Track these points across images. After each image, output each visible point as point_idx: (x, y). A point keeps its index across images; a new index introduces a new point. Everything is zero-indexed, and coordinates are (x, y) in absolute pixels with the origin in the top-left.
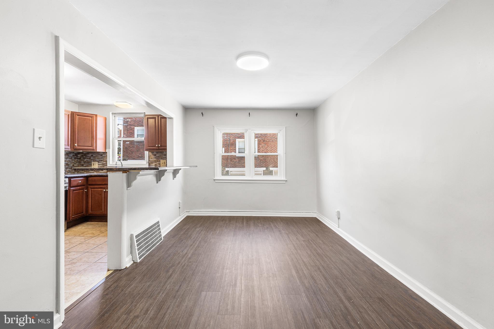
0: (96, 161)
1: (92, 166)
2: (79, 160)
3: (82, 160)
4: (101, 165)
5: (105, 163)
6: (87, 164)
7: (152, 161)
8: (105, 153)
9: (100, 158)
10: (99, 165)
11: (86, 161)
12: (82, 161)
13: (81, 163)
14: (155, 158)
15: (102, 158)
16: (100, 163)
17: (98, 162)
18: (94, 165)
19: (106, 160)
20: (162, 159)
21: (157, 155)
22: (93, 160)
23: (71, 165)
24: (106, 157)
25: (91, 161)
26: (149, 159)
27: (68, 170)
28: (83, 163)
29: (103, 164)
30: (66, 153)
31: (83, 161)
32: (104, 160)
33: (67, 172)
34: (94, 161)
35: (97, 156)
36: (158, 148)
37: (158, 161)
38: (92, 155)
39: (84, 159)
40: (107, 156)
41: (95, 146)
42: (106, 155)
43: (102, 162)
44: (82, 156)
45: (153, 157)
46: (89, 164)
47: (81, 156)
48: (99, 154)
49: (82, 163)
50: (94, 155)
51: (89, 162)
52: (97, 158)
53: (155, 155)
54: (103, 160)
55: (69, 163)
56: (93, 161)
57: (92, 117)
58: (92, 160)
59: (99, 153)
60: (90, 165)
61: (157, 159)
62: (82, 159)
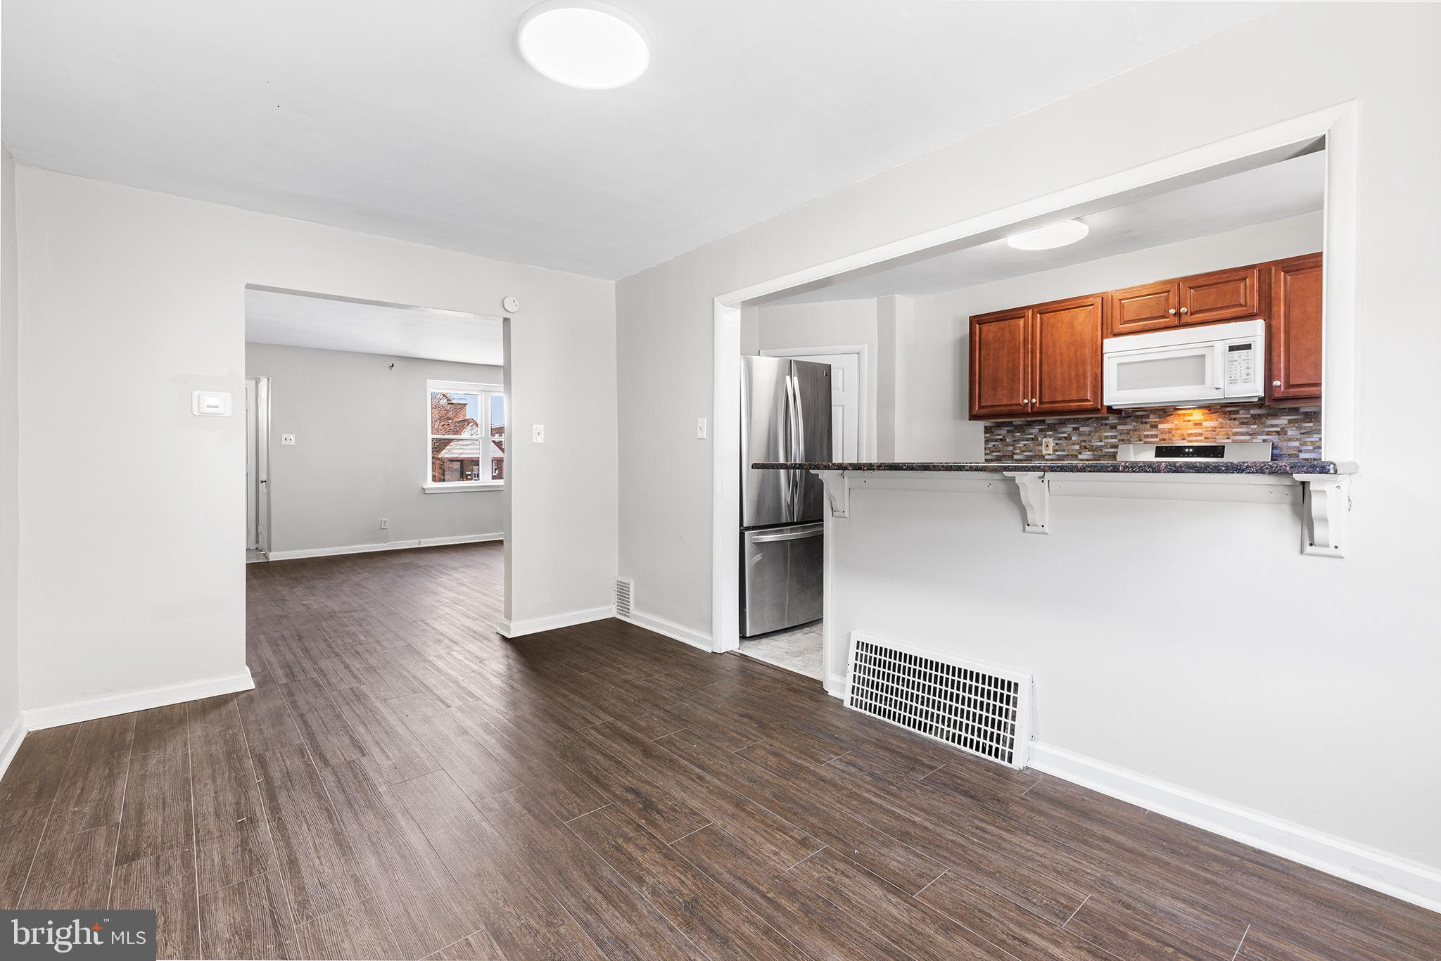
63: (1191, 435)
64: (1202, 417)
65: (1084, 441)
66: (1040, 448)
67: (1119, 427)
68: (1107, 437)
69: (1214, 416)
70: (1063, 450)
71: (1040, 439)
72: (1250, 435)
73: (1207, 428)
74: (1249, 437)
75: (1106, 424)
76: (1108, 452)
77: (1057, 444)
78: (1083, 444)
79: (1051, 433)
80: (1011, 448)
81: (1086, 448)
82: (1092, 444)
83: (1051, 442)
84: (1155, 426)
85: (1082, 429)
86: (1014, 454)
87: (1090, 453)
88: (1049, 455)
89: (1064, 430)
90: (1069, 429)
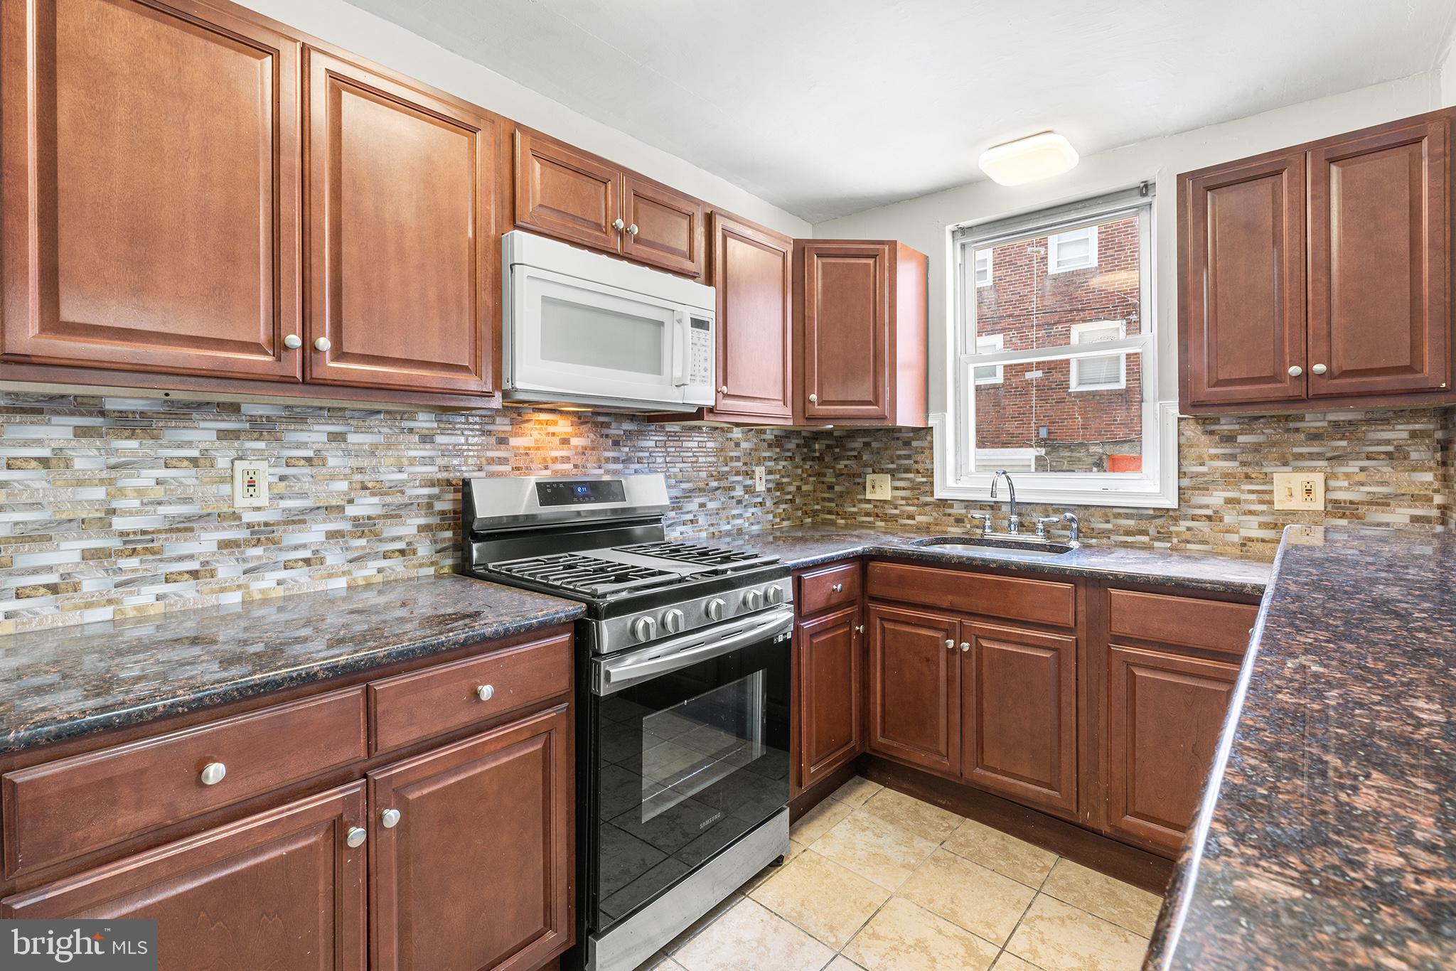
0: (883, 471)
1: (868, 492)
2: (816, 467)
3: (827, 467)
4: (904, 489)
5: (924, 480)
6: (846, 484)
7: (1204, 474)
8: (924, 432)
9: (900, 457)
10: (897, 488)
11: (845, 471)
12: (826, 470)
13: (826, 479)
14: (1233, 457)
15: (909, 457)
16: (902, 479)
17: (893, 476)
18: (877, 488)
19: (929, 467)
20: (1285, 464)
21: (1241, 439)
22: (871, 466)
23: (792, 488)
24: (927, 452)
25: (861, 470)
26: (1180, 465)
27: (781, 511)
28: (834, 480)
29: (915, 487)
30: (776, 436)
31: (832, 468)
32: (919, 467)
33: (778, 520)
34: (874, 472)
35: (886, 449)
36: (1299, 391)
37: (1247, 477)
38: (867, 445)
39: (837, 459)
40: (932, 448)
41: (887, 398)
42: (925, 444)
43: (911, 475)
44: (828, 446)
45: (1213, 451)
46: (855, 484)
47: (824, 447)
48: (898, 439)
49: (830, 479)
50: (875, 445)
51: (854, 475)
52: (887, 454)
53: (1229, 439)
54: (916, 466)
55: (785, 480)
56: (870, 470)
57: (874, 257)
58: (866, 466)
59: (897, 435)
60: (861, 487)
61: (1243, 464)
62: (827, 459)
63: (555, 460)
64: (570, 429)
65: (360, 470)
66: (225, 489)
67: (440, 439)
68: (412, 462)
69: (584, 428)
70: (303, 495)
71: (222, 463)
72: (623, 461)
73: (576, 447)
74: (620, 466)
75: (411, 430)
76: (418, 497)
77: (282, 478)
78: (358, 477)
79: (261, 445)
80: (99, 493)
81: (364, 488)
82: (382, 477)
83: (266, 473)
84: (502, 441)
85: (352, 438)
86: (113, 512)
87: (375, 500)
88: (258, 509)
89: (303, 437)
90: (315, 435)
